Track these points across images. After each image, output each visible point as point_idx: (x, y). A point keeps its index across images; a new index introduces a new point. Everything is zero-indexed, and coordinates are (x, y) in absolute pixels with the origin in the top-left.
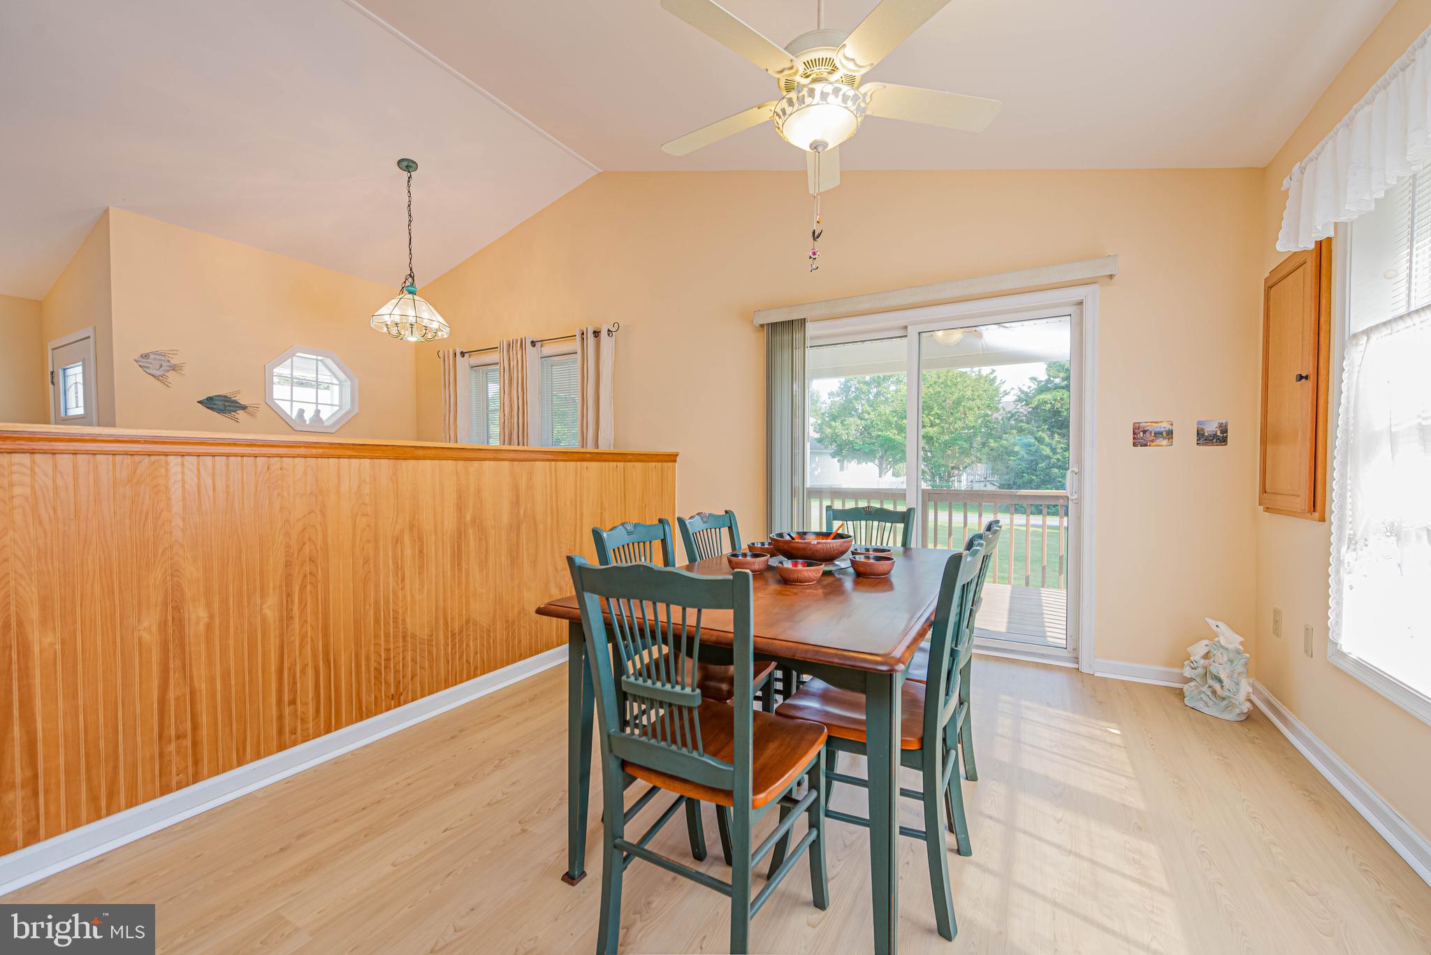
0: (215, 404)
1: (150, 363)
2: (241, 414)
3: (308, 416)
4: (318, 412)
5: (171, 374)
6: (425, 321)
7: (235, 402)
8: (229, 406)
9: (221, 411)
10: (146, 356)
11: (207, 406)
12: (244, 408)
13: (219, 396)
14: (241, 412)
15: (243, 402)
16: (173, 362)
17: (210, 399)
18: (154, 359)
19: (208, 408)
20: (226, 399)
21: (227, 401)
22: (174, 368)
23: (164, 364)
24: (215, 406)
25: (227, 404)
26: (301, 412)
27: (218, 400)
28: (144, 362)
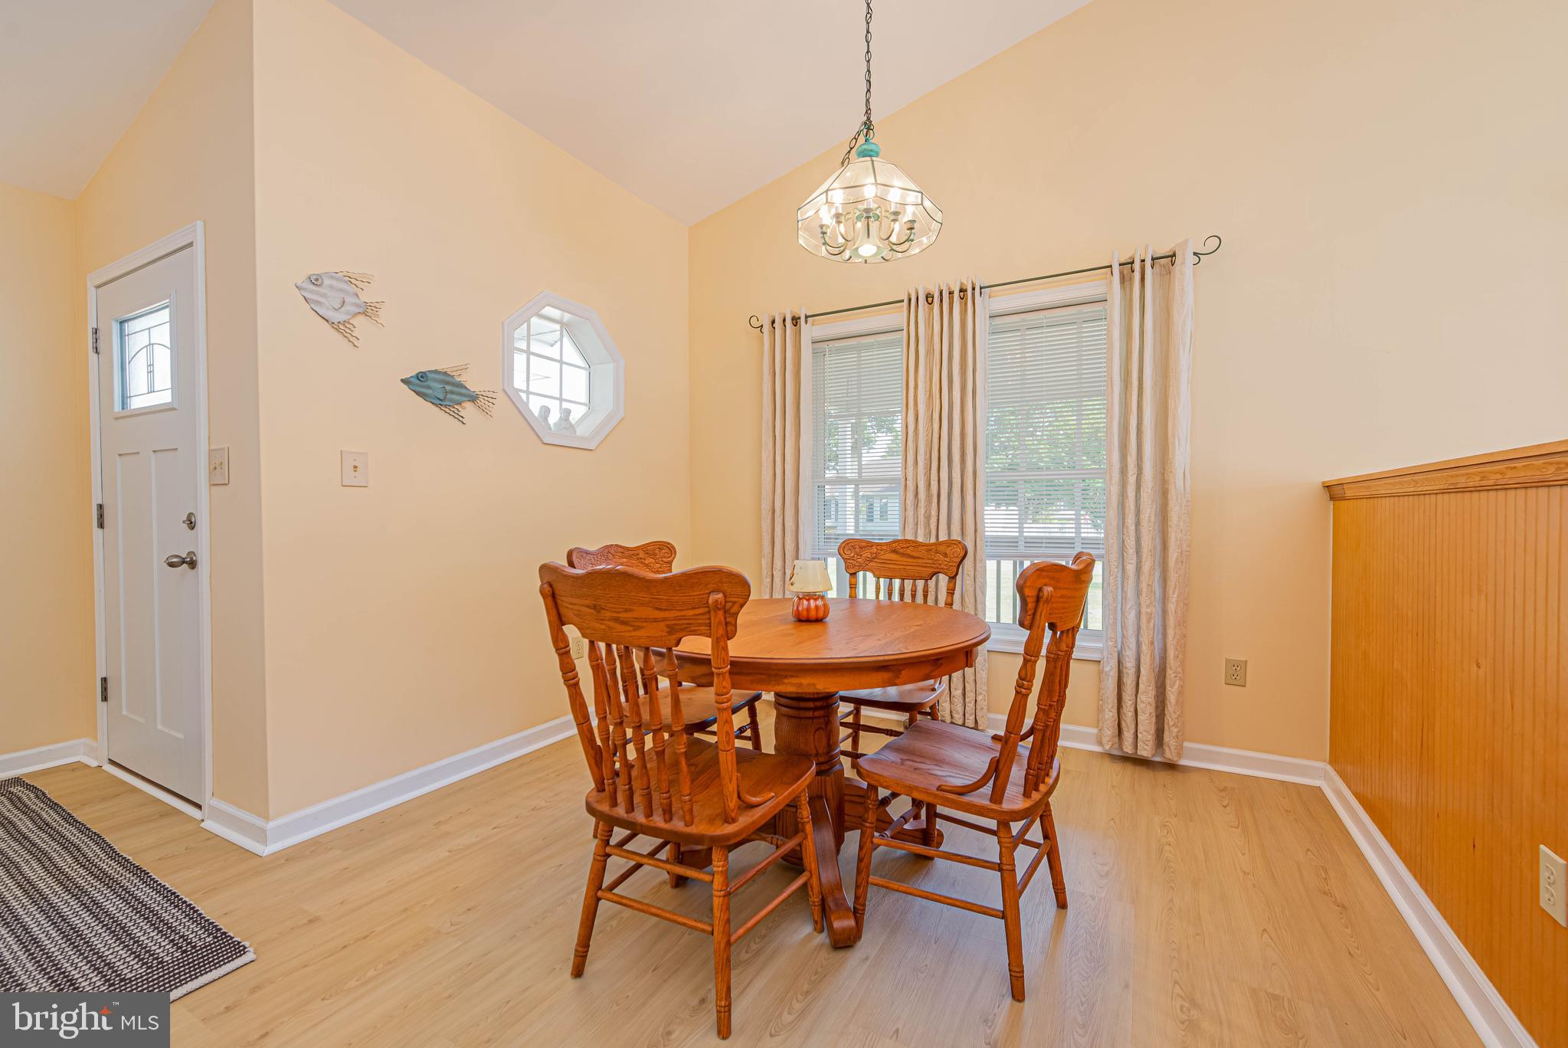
0: (429, 387)
1: (324, 296)
2: (468, 410)
3: (554, 418)
4: (567, 413)
5: (360, 322)
6: (893, 205)
7: (460, 385)
8: (452, 392)
9: (439, 402)
10: (315, 281)
11: (418, 389)
12: (473, 398)
13: (436, 372)
14: (468, 405)
15: (473, 386)
16: (365, 297)
17: (422, 376)
18: (331, 287)
19: (418, 393)
20: (446, 378)
21: (448, 383)
22: (368, 311)
23: (348, 300)
24: (429, 392)
25: (448, 388)
26: (546, 411)
27: (435, 380)
28: (312, 292)
